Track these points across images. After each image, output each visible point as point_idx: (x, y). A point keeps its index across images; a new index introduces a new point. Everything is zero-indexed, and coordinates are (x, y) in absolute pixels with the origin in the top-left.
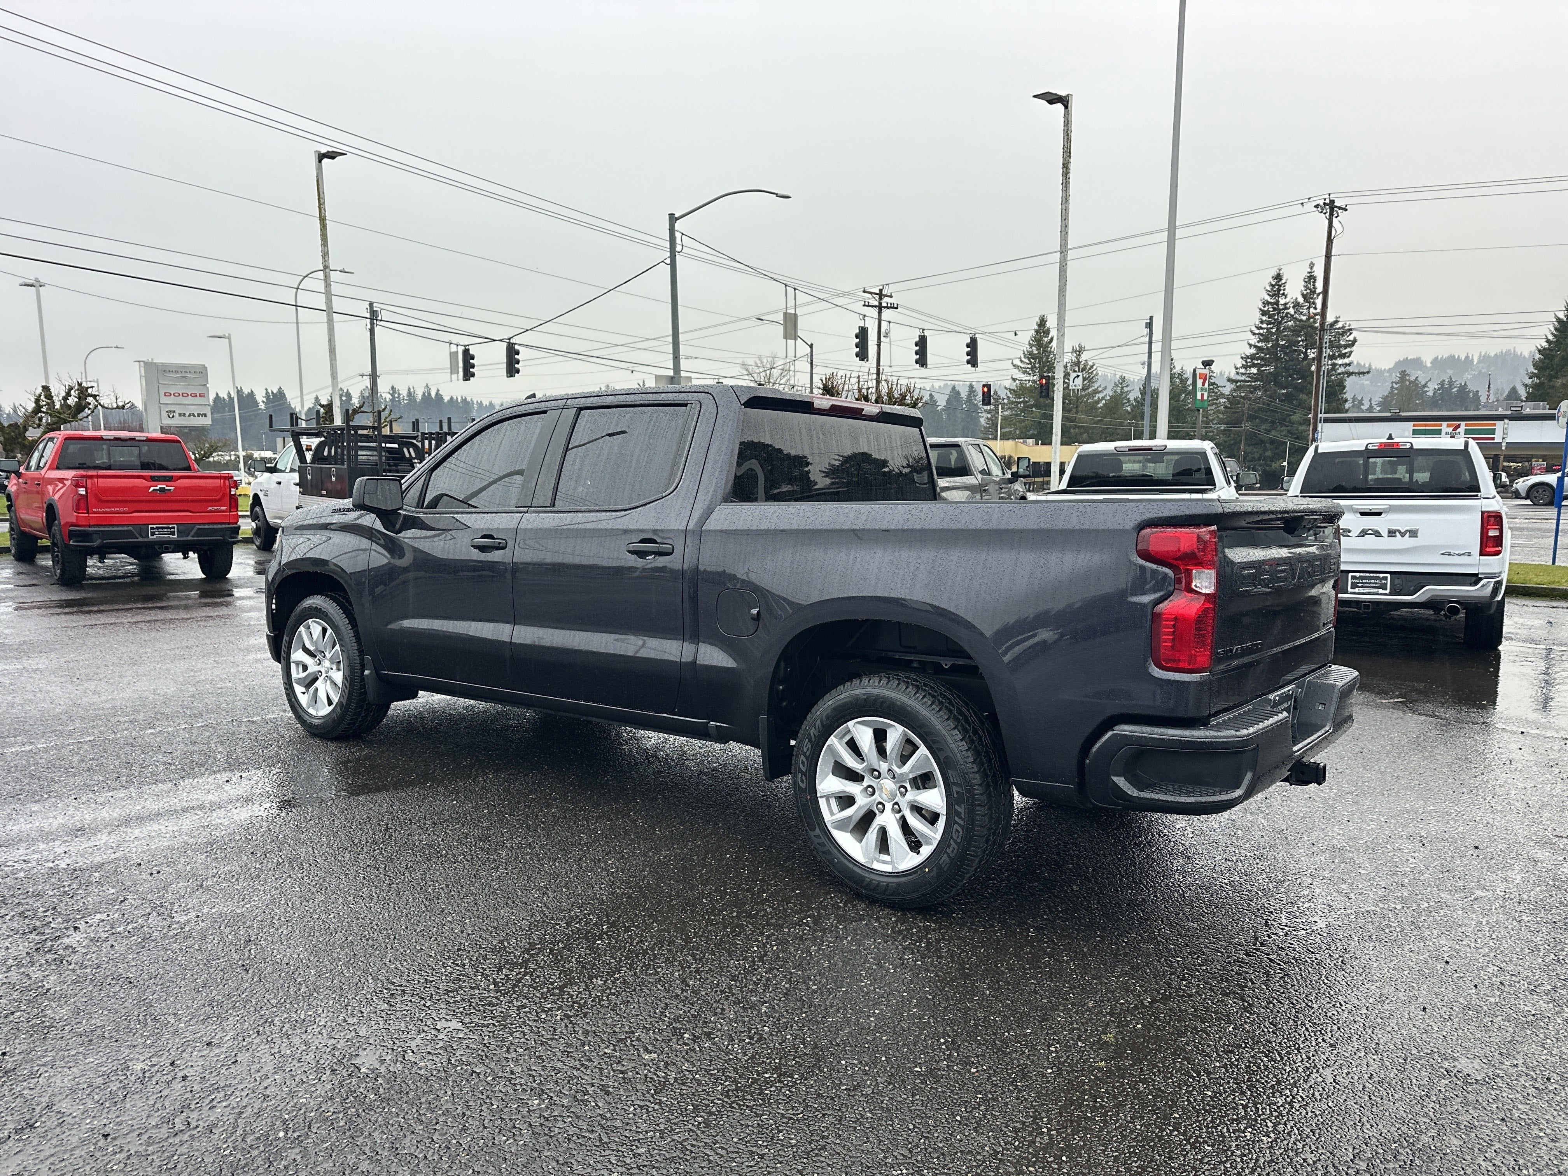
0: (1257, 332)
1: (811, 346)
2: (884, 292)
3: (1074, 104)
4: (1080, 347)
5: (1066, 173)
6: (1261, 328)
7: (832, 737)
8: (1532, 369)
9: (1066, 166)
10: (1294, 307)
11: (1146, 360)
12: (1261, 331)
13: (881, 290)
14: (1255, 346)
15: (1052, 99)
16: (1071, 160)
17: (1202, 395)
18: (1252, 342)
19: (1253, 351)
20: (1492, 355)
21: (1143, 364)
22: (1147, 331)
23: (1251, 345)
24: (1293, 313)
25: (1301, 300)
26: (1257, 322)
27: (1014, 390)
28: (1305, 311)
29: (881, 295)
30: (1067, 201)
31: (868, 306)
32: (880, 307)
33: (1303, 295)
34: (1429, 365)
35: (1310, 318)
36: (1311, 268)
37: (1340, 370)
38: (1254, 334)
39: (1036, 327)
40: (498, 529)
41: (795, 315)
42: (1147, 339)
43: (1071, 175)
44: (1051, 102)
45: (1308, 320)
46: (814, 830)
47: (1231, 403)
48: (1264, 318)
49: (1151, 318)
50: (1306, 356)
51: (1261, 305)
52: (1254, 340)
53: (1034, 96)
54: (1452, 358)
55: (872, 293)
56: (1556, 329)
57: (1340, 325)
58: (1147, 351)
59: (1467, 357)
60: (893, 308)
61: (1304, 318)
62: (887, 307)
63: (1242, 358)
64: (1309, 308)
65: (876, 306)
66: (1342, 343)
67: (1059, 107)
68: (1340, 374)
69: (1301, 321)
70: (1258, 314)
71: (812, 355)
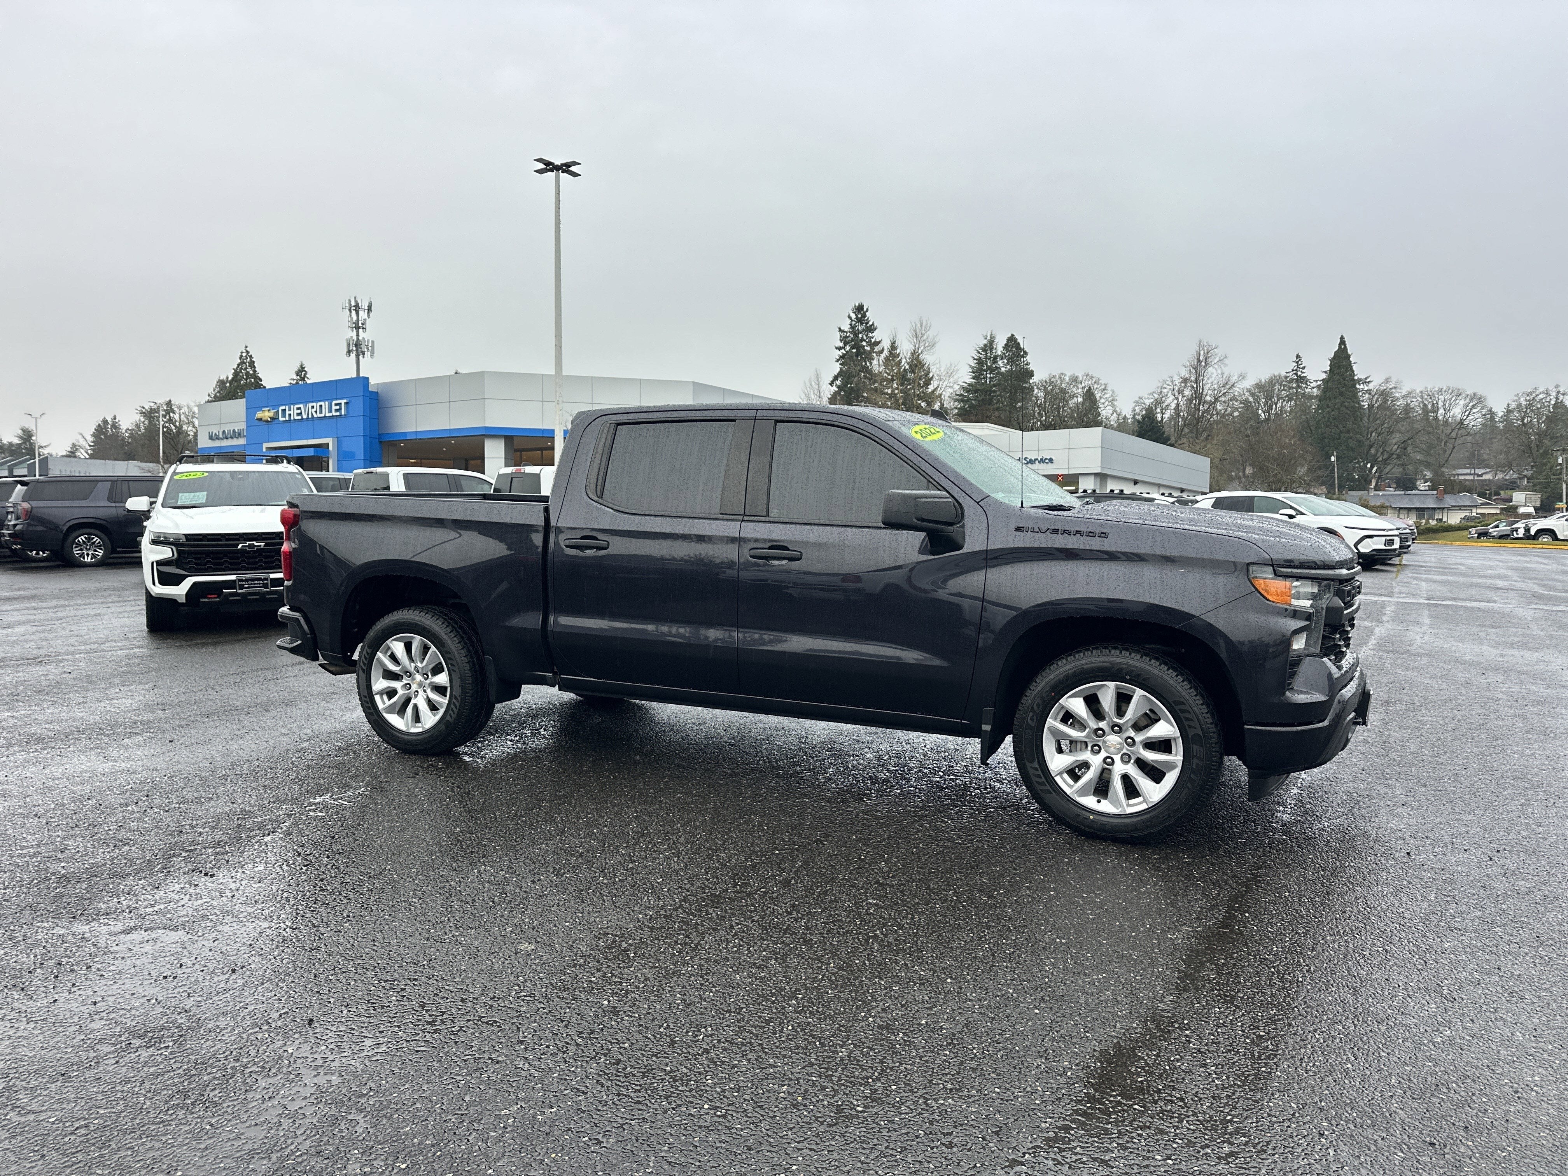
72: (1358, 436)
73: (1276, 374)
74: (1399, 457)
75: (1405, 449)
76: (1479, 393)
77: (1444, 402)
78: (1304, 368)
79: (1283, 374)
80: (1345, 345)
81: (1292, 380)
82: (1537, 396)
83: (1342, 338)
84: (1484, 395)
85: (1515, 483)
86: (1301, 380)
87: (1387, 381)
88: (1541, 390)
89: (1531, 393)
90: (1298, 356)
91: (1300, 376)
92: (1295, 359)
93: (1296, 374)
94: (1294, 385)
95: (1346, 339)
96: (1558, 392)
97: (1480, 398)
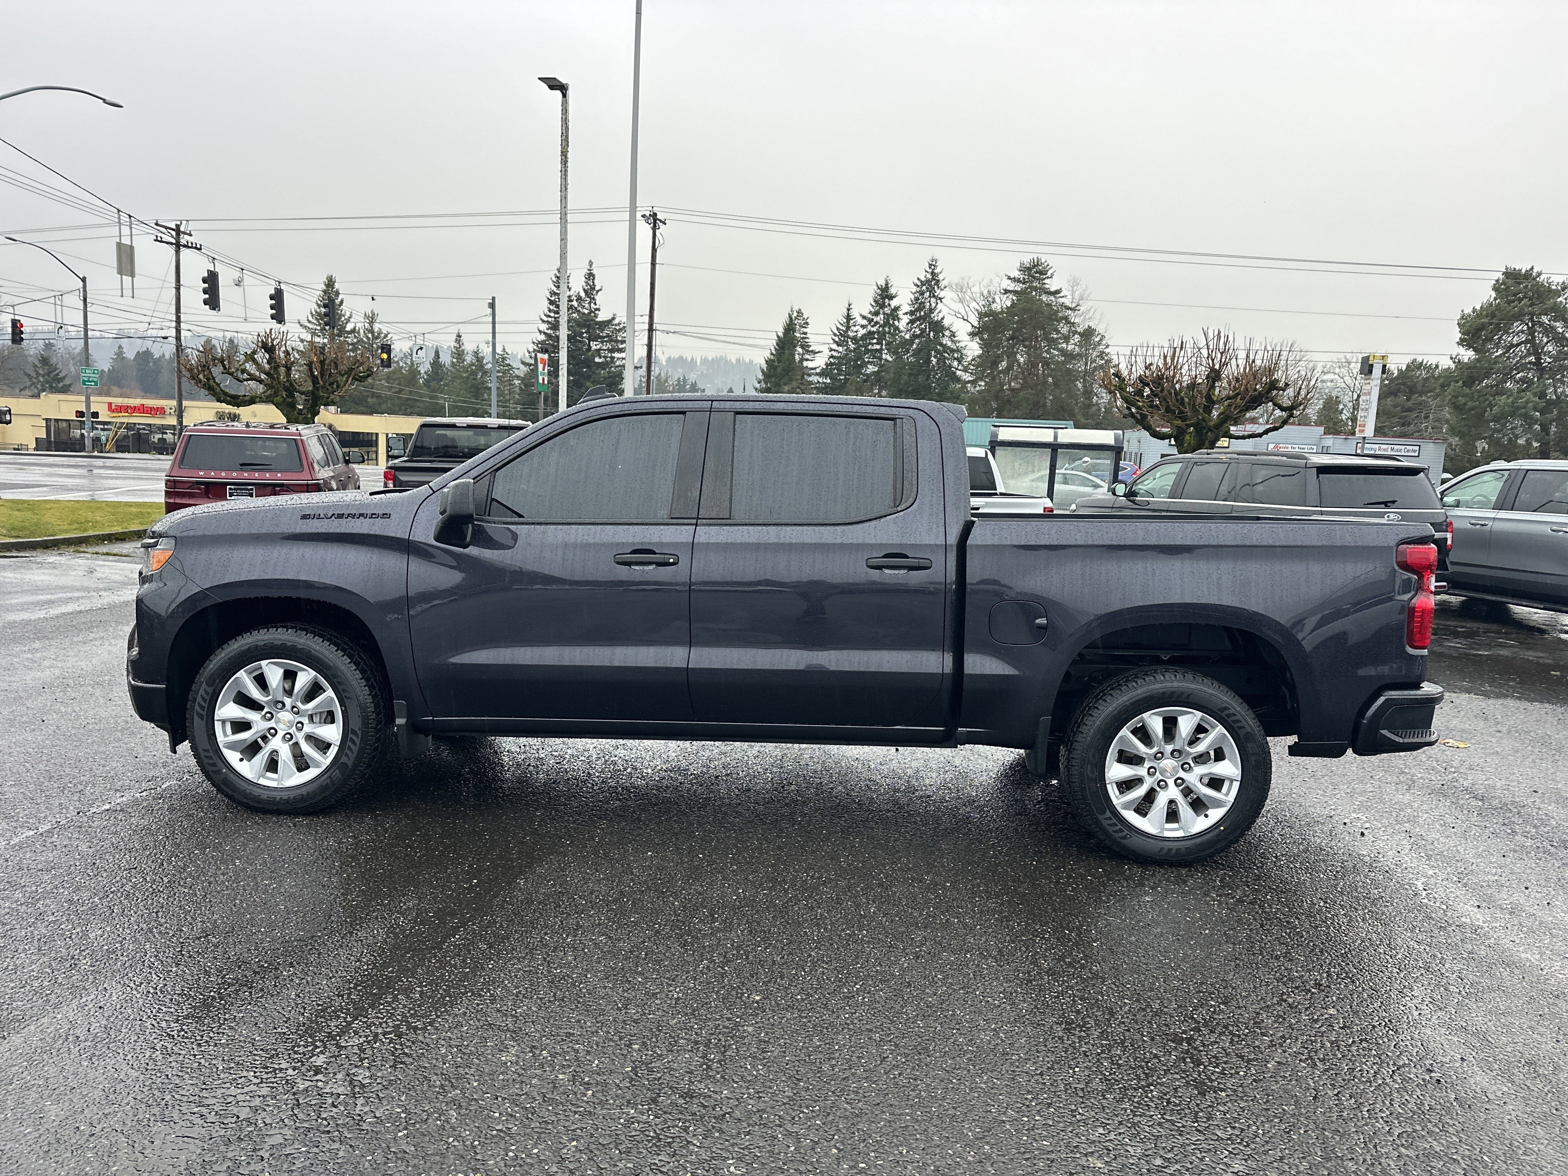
0: (545, 319)
1: (84, 280)
2: (182, 229)
3: (570, 93)
4: (373, 314)
5: (565, 162)
6: (550, 317)
7: (1124, 728)
8: (761, 377)
9: (564, 154)
10: (577, 300)
11: (490, 339)
12: (550, 319)
13: (178, 226)
14: (545, 333)
15: (554, 84)
16: (569, 149)
17: (543, 379)
18: (541, 329)
19: (542, 337)
20: (710, 359)
21: (488, 343)
22: (490, 311)
23: (540, 332)
24: (576, 305)
25: (583, 294)
26: (546, 311)
27: (302, 352)
28: (587, 306)
29: (177, 230)
30: (566, 189)
31: (161, 241)
32: (178, 246)
33: (584, 290)
34: (664, 363)
35: (591, 312)
36: (591, 266)
37: (617, 363)
38: (543, 321)
39: (324, 287)
40: (662, 544)
41: (131, 248)
42: (490, 319)
43: (569, 164)
44: (552, 87)
45: (589, 313)
46: (1105, 813)
47: (526, 385)
48: (552, 307)
49: (494, 299)
50: (590, 347)
51: (548, 295)
52: (544, 327)
53: (540, 79)
54: (681, 358)
55: (166, 228)
56: (777, 344)
57: (616, 321)
58: (491, 331)
59: (692, 359)
60: (196, 248)
61: (586, 312)
62: (185, 246)
63: (533, 343)
64: (590, 303)
65: (171, 244)
66: (619, 338)
67: (558, 94)
68: (618, 366)
69: (584, 314)
70: (547, 302)
71: (85, 291)
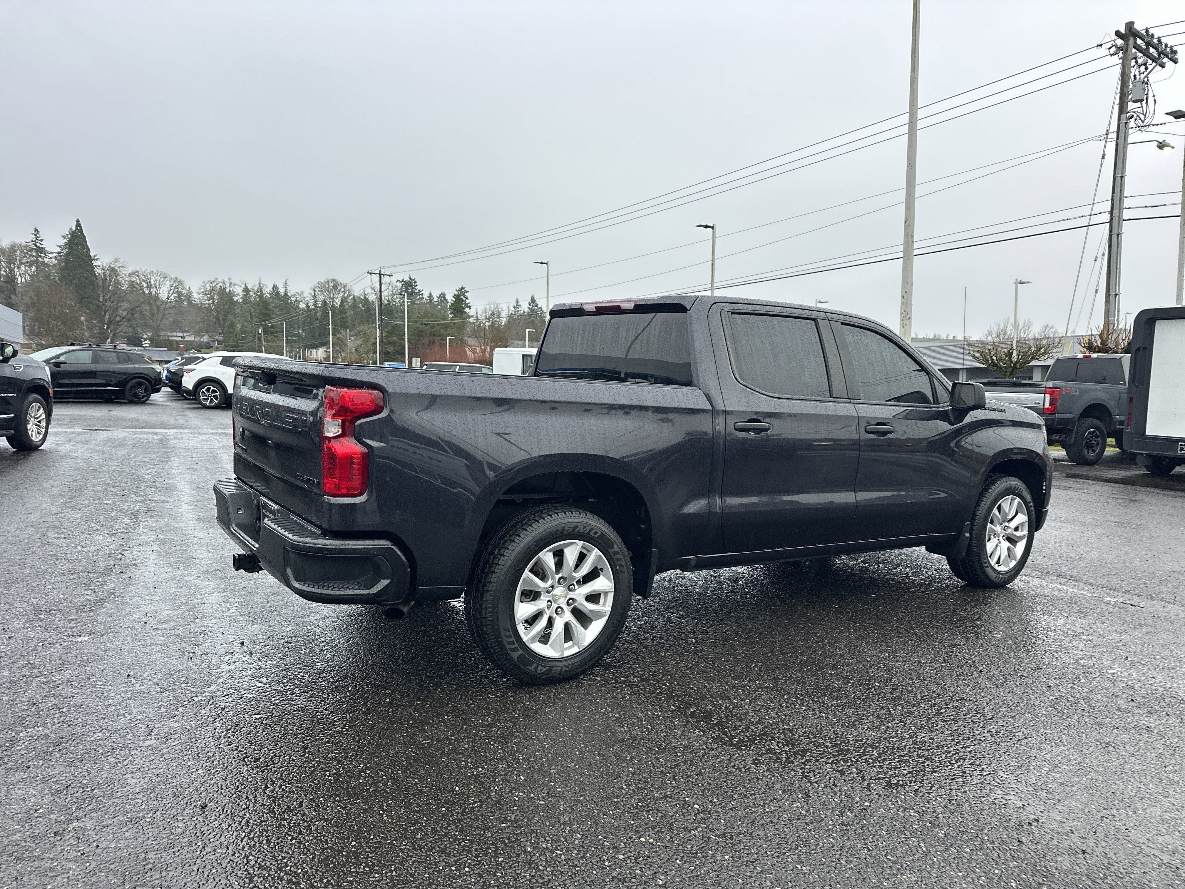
72: (97, 302)
73: (17, 242)
74: (129, 320)
75: (133, 314)
76: (179, 278)
77: (156, 281)
78: (42, 240)
79: (24, 243)
80: (81, 227)
81: (31, 250)
82: (217, 284)
83: (78, 221)
84: (182, 279)
85: (209, 344)
86: (40, 250)
87: (116, 261)
88: (220, 280)
89: (214, 282)
90: (36, 230)
91: (39, 247)
92: (33, 232)
93: (35, 245)
94: (34, 254)
95: (81, 223)
96: (231, 283)
97: (180, 282)
